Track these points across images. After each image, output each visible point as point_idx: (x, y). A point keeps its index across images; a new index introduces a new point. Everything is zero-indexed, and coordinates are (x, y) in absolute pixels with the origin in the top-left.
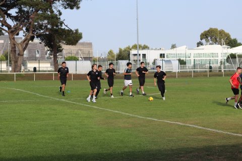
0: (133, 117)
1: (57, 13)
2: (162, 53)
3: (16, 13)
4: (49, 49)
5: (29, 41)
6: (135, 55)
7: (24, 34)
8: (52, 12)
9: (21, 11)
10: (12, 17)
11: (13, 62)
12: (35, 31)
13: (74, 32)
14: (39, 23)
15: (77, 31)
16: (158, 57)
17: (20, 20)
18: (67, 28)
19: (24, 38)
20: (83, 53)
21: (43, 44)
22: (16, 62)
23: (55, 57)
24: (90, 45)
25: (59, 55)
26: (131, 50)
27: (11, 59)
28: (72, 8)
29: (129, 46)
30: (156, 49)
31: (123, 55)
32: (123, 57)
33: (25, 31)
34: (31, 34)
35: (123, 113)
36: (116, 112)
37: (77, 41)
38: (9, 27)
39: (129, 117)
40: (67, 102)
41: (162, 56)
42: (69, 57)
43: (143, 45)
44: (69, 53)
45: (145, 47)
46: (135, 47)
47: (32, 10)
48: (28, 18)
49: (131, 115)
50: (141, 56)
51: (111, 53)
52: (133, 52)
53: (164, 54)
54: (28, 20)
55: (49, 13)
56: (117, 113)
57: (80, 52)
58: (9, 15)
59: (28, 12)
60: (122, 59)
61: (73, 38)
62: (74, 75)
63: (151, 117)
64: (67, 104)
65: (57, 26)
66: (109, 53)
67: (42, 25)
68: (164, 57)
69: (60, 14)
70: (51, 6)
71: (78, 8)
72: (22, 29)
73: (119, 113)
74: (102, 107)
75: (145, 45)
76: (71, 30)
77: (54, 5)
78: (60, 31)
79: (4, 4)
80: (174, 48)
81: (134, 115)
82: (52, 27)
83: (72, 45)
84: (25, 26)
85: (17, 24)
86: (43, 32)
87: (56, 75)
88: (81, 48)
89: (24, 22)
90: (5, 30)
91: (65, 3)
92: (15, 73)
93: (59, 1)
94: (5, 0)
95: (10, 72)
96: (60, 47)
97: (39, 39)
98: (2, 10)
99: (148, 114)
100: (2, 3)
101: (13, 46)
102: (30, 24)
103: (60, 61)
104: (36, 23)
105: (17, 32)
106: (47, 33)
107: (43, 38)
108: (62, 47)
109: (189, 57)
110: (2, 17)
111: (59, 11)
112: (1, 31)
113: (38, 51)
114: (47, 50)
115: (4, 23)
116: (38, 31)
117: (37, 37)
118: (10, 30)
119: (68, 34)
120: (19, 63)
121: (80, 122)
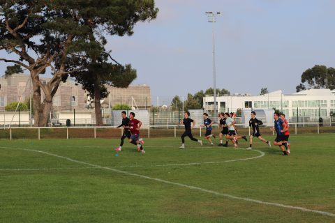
0: (220, 197)
1: (101, 41)
2: (249, 100)
3: (41, 41)
4: (88, 93)
5: (59, 82)
6: (210, 103)
7: (53, 72)
8: (93, 39)
9: (48, 38)
10: (37, 46)
11: (36, 112)
12: (68, 67)
13: (125, 68)
14: (73, 55)
15: (129, 67)
16: (242, 106)
17: (46, 51)
18: (114, 63)
19: (52, 77)
20: (138, 100)
21: (81, 85)
22: (41, 112)
23: (98, 106)
24: (147, 89)
25: (103, 103)
26: (204, 96)
27: (34, 107)
28: (121, 34)
29: (202, 91)
30: (239, 95)
31: (196, 102)
32: (193, 106)
33: (54, 67)
34: (62, 71)
35: (204, 190)
36: (193, 187)
37: (129, 82)
38: (31, 61)
39: (215, 197)
40: (114, 171)
41: (248, 104)
42: (118, 106)
43: (221, 90)
44: (118, 100)
45: (224, 93)
46: (210, 92)
47: (65, 37)
48: (58, 48)
49: (217, 193)
50: (219, 104)
51: (176, 100)
52: (208, 99)
53: (251, 102)
54: (58, 51)
55: (89, 41)
56: (194, 190)
57: (133, 98)
58: (31, 45)
59: (58, 40)
60: (193, 108)
61: (124, 77)
63: (250, 197)
64: (113, 175)
65: (100, 60)
66: (174, 100)
67: (79, 59)
68: (251, 106)
69: (105, 42)
70: (91, 32)
71: (130, 34)
72: (49, 64)
73: (198, 191)
75: (223, 90)
76: (120, 66)
77: (96, 29)
78: (104, 67)
79: (23, 28)
80: (264, 93)
81: (222, 195)
82: (93, 61)
83: (122, 87)
84: (54, 60)
85: (43, 57)
86: (80, 69)
87: (98, 130)
88: (134, 94)
89: (52, 54)
90: (25, 66)
91: (111, 26)
92: (39, 128)
93: (103, 23)
94: (24, 22)
95: (33, 126)
96: (105, 90)
97: (74, 78)
98: (22, 37)
99: (244, 192)
100: (20, 27)
101: (37, 88)
102: (61, 56)
103: (105, 112)
104: (69, 56)
105: (43, 68)
106: (86, 70)
107: (80, 77)
108: (108, 90)
109: (286, 106)
110: (21, 47)
111: (103, 38)
112: (19, 67)
113: (74, 97)
114: (86, 94)
115: (24, 56)
116: (72, 67)
117: (72, 76)
118: (33, 65)
119: (116, 71)
120: (45, 113)
121: (135, 206)
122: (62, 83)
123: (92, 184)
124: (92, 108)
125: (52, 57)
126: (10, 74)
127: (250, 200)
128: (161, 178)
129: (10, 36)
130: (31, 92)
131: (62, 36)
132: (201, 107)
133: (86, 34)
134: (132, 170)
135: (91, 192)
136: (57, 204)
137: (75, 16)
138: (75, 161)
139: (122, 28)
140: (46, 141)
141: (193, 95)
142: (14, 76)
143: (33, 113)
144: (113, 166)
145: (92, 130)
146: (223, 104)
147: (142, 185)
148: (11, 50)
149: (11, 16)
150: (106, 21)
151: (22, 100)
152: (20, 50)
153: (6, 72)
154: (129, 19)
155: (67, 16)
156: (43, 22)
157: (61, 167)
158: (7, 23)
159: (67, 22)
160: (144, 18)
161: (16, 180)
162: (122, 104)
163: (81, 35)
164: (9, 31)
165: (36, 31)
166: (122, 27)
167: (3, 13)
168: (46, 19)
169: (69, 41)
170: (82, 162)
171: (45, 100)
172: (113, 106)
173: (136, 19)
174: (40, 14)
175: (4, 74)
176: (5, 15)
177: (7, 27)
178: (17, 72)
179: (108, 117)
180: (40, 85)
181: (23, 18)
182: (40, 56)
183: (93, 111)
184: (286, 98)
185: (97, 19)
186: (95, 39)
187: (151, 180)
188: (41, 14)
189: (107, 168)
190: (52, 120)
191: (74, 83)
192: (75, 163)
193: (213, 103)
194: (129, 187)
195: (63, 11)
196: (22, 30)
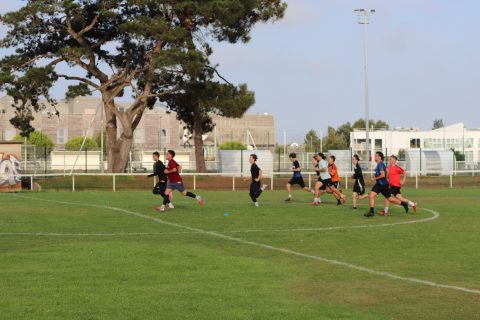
0: (376, 277)
1: (204, 50)
2: (416, 137)
3: (118, 49)
4: (185, 125)
5: (144, 108)
6: (360, 141)
7: (135, 94)
8: (192, 47)
9: (127, 45)
10: (112, 57)
11: (110, 152)
12: (156, 87)
13: (238, 89)
14: (164, 71)
15: (243, 87)
16: (406, 146)
17: (125, 64)
18: (222, 82)
19: (133, 102)
20: (256, 136)
21: (174, 114)
22: (117, 151)
23: (199, 144)
24: (269, 120)
25: (207, 139)
26: (352, 131)
27: (107, 144)
28: (233, 40)
29: (349, 123)
30: (403, 130)
31: (340, 138)
32: (336, 144)
33: (136, 86)
34: (147, 93)
36: (336, 262)
37: (244, 109)
38: (103, 79)
39: (366, 277)
40: (222, 239)
41: (415, 143)
42: (228, 144)
43: (375, 122)
44: (227, 136)
45: (380, 126)
46: (361, 125)
47: (151, 44)
48: (142, 60)
49: (371, 271)
50: (373, 142)
51: (311, 135)
52: (357, 135)
53: (419, 140)
54: (143, 64)
55: (187, 50)
56: (338, 266)
57: (249, 133)
58: (103, 55)
59: (142, 48)
60: (336, 147)
61: (236, 102)
62: (237, 179)
63: (419, 276)
64: (221, 243)
65: (202, 77)
66: (308, 137)
67: (172, 76)
68: (419, 146)
69: (209, 52)
70: (190, 37)
71: (246, 40)
72: (129, 83)
73: (343, 267)
74: (300, 252)
75: (379, 122)
76: (231, 86)
77: (196, 33)
78: (209, 87)
79: (92, 30)
80: (439, 127)
81: (378, 273)
82: (192, 79)
83: (234, 117)
84: (136, 77)
85: (120, 73)
86: (174, 90)
87: (199, 179)
88: (251, 127)
89: (134, 69)
90: (94, 85)
91: (219, 29)
92: (114, 174)
93: (207, 24)
94: (94, 23)
95: (105, 172)
96: (209, 120)
97: (165, 103)
98: (89, 44)
99: (409, 269)
100: (87, 29)
101: (111, 117)
102: (146, 72)
103: (210, 152)
104: (158, 71)
105: (120, 88)
106: (183, 92)
107: (173, 101)
108: (214, 121)
109: (470, 146)
110: (88, 58)
111: (207, 46)
112: (85, 87)
113: (164, 131)
114: (181, 127)
115: (93, 70)
116: (162, 88)
117: (161, 100)
118: (106, 85)
119: (225, 93)
120: (123, 153)
121: (252, 288)
122: (147, 110)
123: (191, 256)
124: (190, 146)
125: (133, 73)
126: (73, 97)
127: (418, 281)
128: (290, 248)
129: (73, 43)
130: (103, 123)
131: (148, 42)
132: (347, 146)
133: (182, 40)
134: (248, 237)
135: (188, 268)
136: (140, 285)
137: (166, 14)
138: (166, 223)
139: (235, 32)
140: (123, 193)
141: (336, 129)
142: (79, 100)
143: (105, 154)
144: (220, 230)
145: (191, 178)
146: (379, 142)
147: (262, 257)
148: (74, 62)
149: (75, 13)
150: (211, 22)
151: (89, 134)
152: (87, 62)
153: (67, 94)
154: (245, 19)
155: (154, 13)
156: (121, 21)
157: (145, 231)
158: (69, 24)
159: (156, 23)
160: (266, 18)
161: (82, 249)
162: (234, 140)
163: (175, 42)
164: (71, 34)
165: (110, 35)
166: (234, 30)
167: (63, 9)
168: (125, 17)
169: (157, 50)
170: (176, 225)
171: (123, 135)
172: (221, 144)
173: (255, 18)
174: (116, 11)
175: (64, 96)
176: (67, 12)
177: (69, 30)
178: (83, 95)
179: (213, 160)
180: (116, 112)
181: (92, 16)
182: (116, 71)
183: (192, 150)
184: (469, 135)
185: (198, 18)
186: (194, 48)
187: (276, 251)
188: (118, 11)
189: (212, 233)
190: (133, 164)
191: (164, 110)
192: (165, 226)
193: (364, 140)
194: (243, 261)
195: (149, 7)
196: (90, 34)
